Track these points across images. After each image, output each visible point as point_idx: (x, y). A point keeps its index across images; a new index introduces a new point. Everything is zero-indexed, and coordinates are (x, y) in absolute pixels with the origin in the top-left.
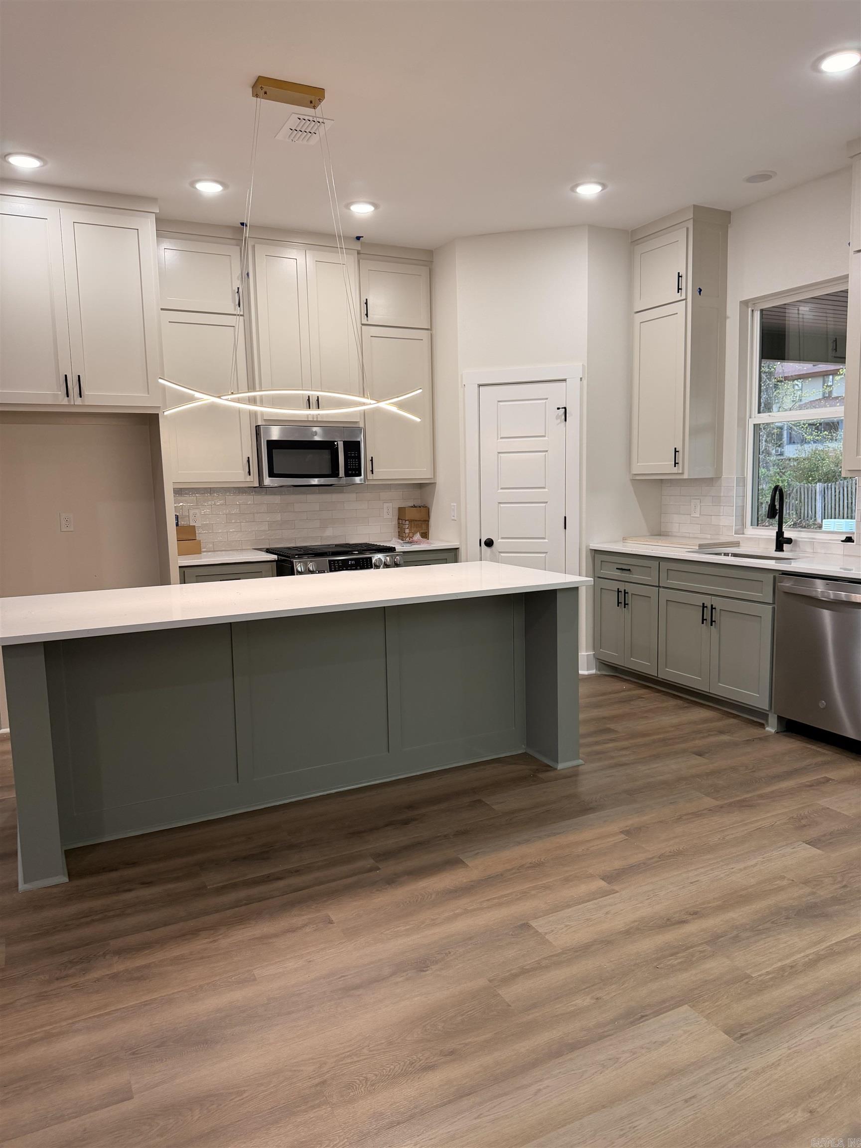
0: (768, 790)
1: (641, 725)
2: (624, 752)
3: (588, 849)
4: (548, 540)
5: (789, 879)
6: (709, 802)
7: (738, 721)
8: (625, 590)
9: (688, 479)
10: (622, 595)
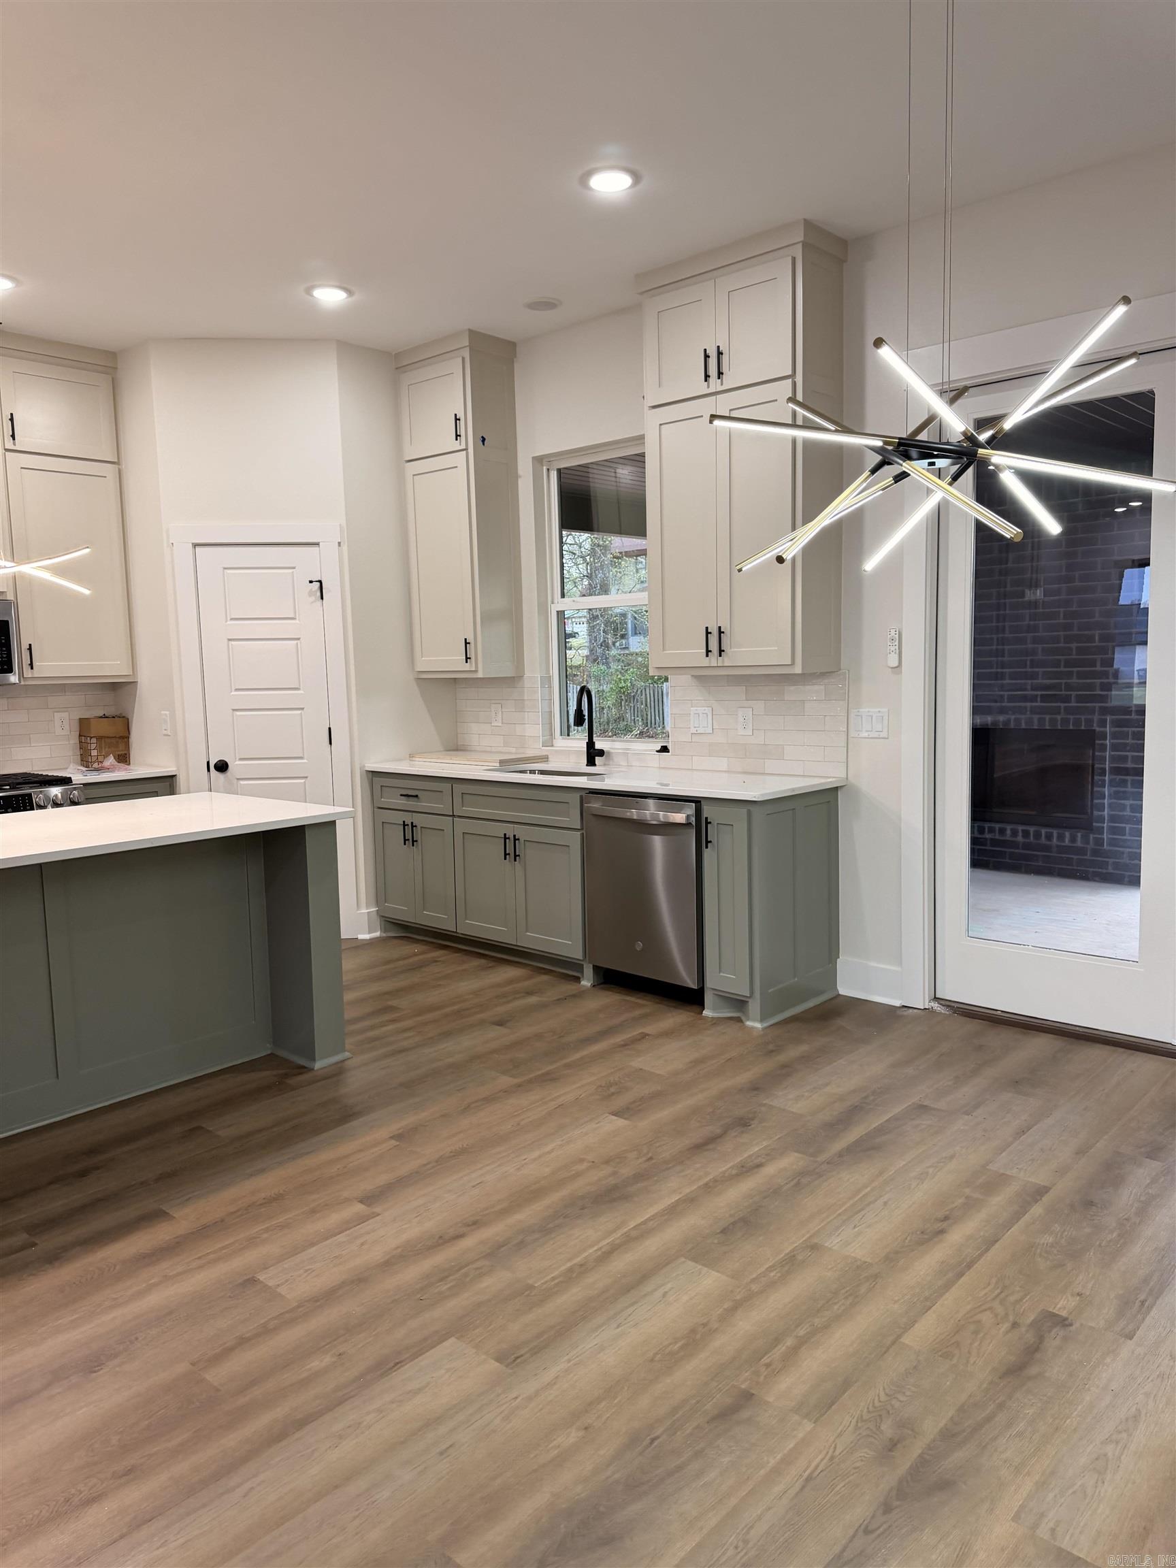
0: (578, 1056)
1: (433, 997)
2: (406, 1035)
3: (345, 1167)
4: (307, 759)
5: (589, 1162)
6: (505, 1081)
7: (551, 977)
8: (412, 823)
9: (483, 678)
10: (408, 830)
